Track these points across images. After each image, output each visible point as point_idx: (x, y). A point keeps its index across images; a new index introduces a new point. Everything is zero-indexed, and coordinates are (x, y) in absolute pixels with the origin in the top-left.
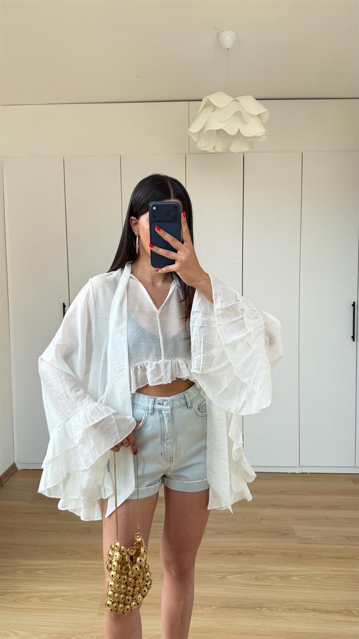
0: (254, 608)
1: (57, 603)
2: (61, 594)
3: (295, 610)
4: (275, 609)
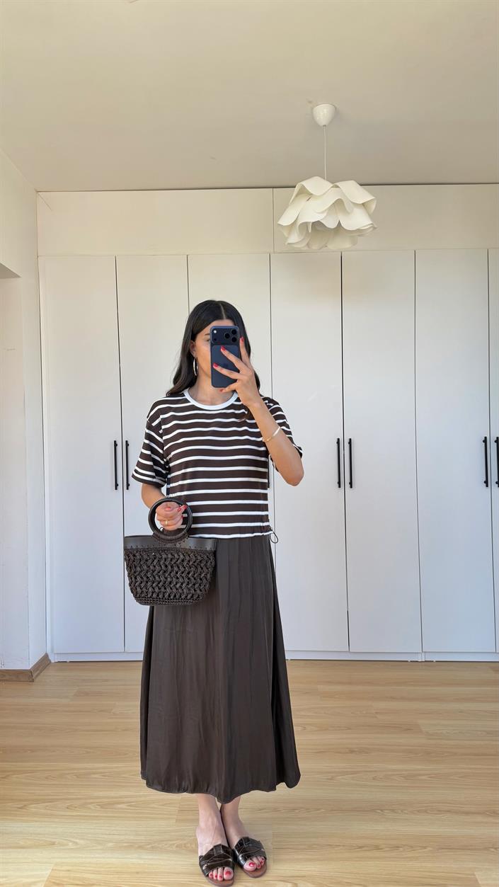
0: (374, 811)
1: (121, 810)
2: (126, 800)
3: (426, 811)
4: (400, 812)
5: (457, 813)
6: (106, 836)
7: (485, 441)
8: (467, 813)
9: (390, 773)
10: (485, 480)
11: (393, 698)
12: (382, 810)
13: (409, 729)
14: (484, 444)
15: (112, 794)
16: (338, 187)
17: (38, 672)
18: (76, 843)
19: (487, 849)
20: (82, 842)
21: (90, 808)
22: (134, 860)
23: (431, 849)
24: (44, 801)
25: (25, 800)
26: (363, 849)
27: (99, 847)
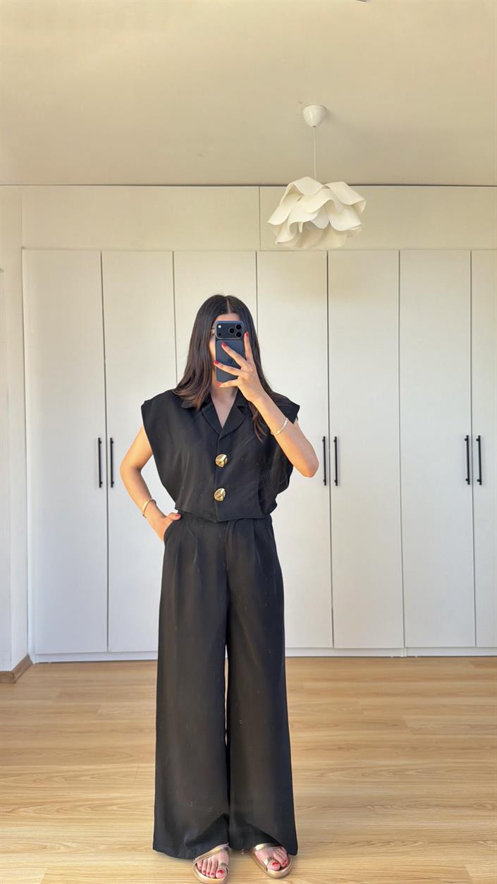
0: (364, 807)
1: (112, 812)
3: (415, 806)
4: (389, 806)
5: (445, 807)
6: (98, 839)
7: (467, 440)
8: (454, 807)
9: (379, 769)
10: (466, 477)
11: (377, 694)
12: (372, 806)
13: (396, 724)
14: (466, 442)
15: (103, 795)
16: (328, 188)
17: (20, 673)
18: (67, 846)
19: (475, 841)
20: (74, 845)
21: (80, 811)
22: (127, 862)
23: (421, 843)
24: (34, 804)
25: (16, 804)
26: (356, 845)
27: (93, 850)
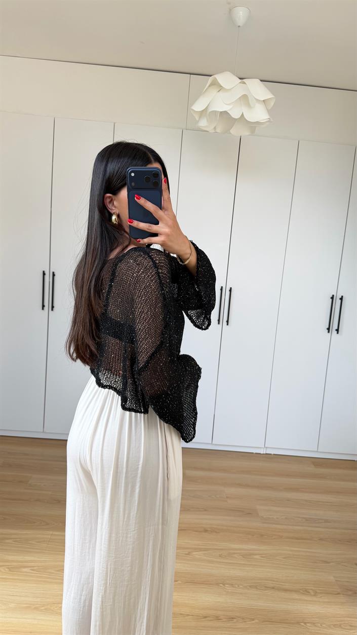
0: (217, 584)
1: (25, 574)
2: (30, 564)
3: (256, 587)
4: (237, 586)
7: (332, 298)
9: (232, 551)
10: (328, 327)
12: (224, 584)
13: (250, 513)
16: (245, 83)
26: (207, 619)
